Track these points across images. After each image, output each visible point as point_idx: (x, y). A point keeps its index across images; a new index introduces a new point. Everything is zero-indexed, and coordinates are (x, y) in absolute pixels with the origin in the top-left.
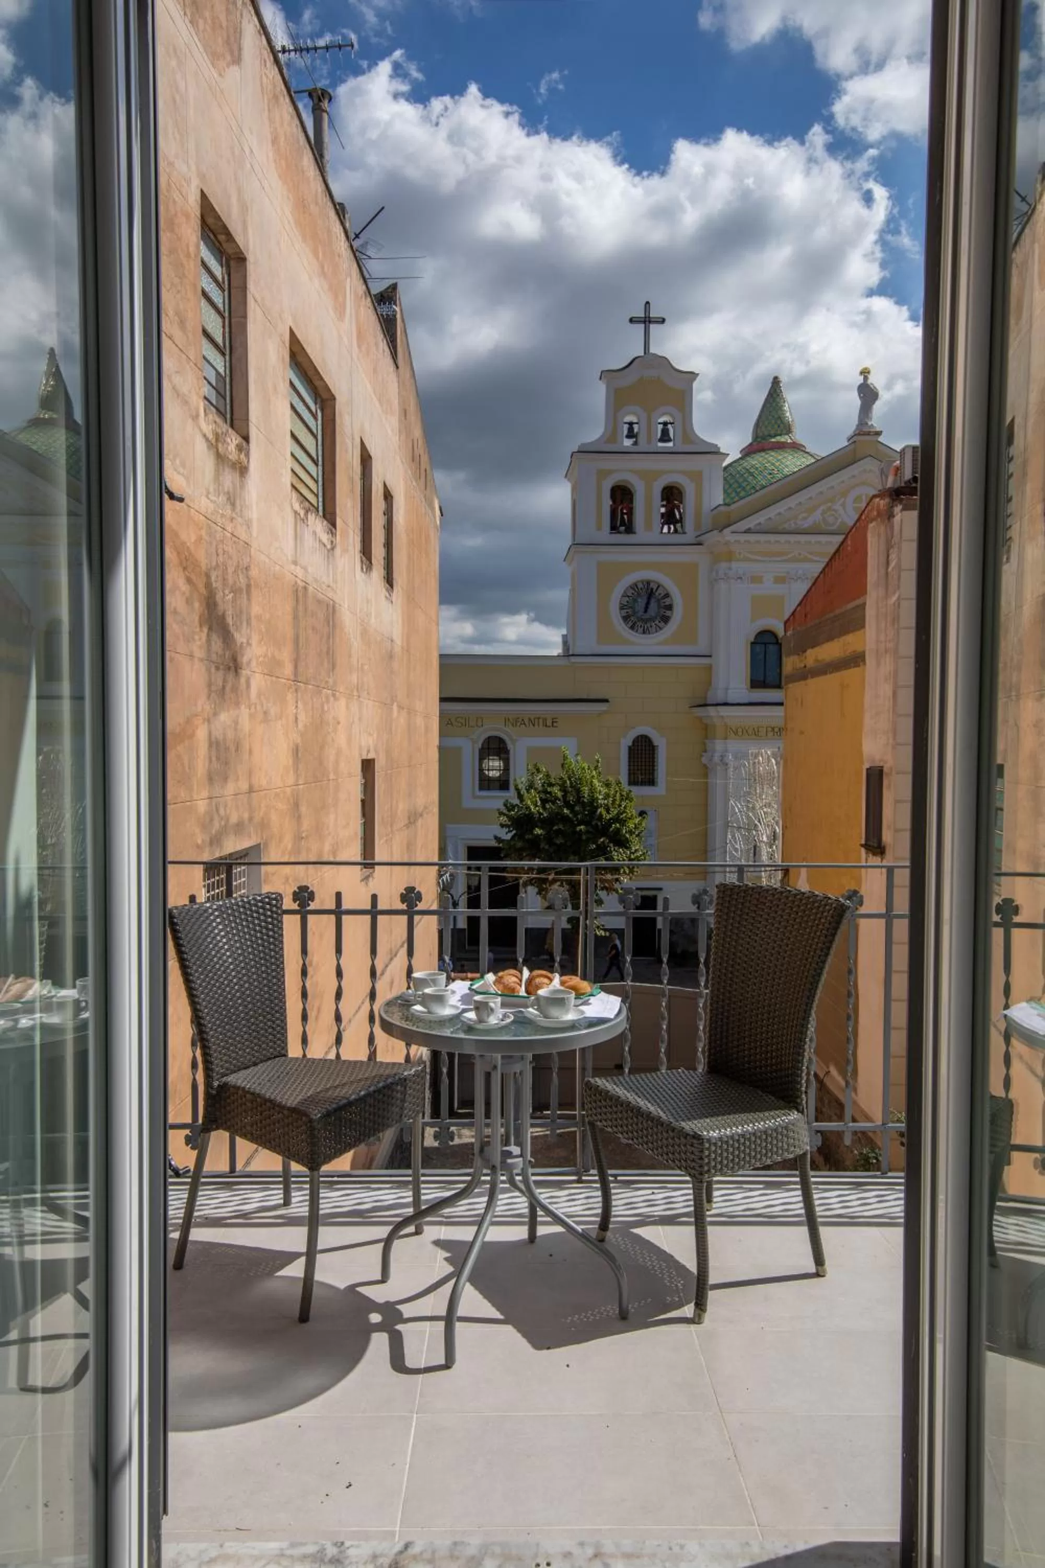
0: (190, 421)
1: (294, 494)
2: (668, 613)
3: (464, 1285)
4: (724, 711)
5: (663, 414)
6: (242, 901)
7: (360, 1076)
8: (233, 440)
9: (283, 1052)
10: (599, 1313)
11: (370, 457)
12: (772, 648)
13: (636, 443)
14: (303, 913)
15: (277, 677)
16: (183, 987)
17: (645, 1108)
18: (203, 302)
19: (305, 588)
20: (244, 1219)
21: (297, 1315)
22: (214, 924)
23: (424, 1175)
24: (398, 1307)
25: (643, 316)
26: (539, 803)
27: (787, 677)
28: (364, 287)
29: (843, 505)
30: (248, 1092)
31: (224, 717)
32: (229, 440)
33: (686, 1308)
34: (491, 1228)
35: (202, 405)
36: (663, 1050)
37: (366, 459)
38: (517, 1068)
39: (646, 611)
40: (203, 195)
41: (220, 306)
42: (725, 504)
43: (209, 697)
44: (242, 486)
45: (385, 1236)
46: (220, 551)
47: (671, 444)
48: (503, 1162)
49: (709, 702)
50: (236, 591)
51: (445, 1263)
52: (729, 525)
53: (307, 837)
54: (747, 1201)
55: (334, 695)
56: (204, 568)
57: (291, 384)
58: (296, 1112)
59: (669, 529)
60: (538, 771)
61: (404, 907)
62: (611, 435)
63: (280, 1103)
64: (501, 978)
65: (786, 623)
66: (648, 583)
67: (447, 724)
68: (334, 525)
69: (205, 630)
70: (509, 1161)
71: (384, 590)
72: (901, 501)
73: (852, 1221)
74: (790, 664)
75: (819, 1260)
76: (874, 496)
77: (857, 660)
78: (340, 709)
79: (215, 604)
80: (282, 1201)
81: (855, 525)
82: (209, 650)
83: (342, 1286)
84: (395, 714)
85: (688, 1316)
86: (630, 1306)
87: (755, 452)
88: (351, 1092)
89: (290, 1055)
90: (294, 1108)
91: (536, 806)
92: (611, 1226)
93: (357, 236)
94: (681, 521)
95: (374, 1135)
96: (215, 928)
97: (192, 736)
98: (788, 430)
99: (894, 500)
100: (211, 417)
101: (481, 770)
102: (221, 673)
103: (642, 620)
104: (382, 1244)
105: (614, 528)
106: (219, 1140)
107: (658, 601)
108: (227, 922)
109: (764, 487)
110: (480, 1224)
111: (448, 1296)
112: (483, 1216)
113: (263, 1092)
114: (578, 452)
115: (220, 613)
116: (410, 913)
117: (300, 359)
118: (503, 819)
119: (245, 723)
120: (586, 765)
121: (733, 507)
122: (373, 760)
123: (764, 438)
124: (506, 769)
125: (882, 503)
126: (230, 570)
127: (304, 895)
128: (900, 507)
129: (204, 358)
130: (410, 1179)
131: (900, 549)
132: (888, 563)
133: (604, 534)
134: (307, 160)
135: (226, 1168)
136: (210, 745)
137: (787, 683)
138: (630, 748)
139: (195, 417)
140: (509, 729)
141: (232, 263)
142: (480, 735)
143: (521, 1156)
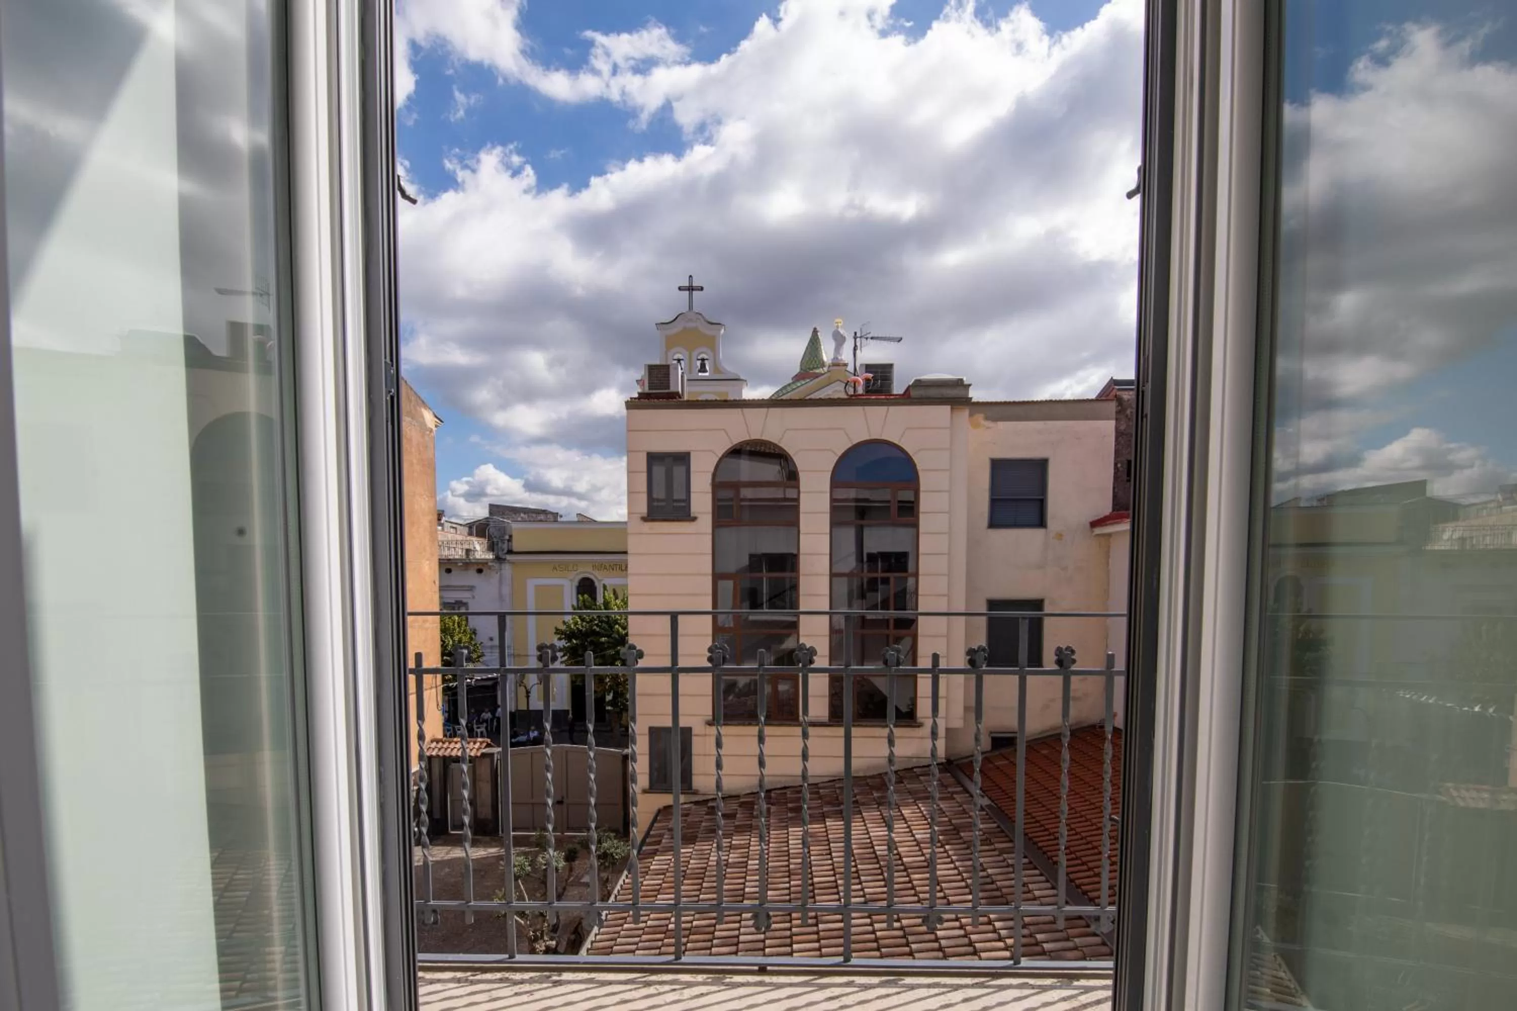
5: (702, 353)
25: (688, 285)
47: (707, 374)
87: (800, 379)
98: (822, 365)
123: (807, 370)
140: (596, 573)
142: (576, 577)
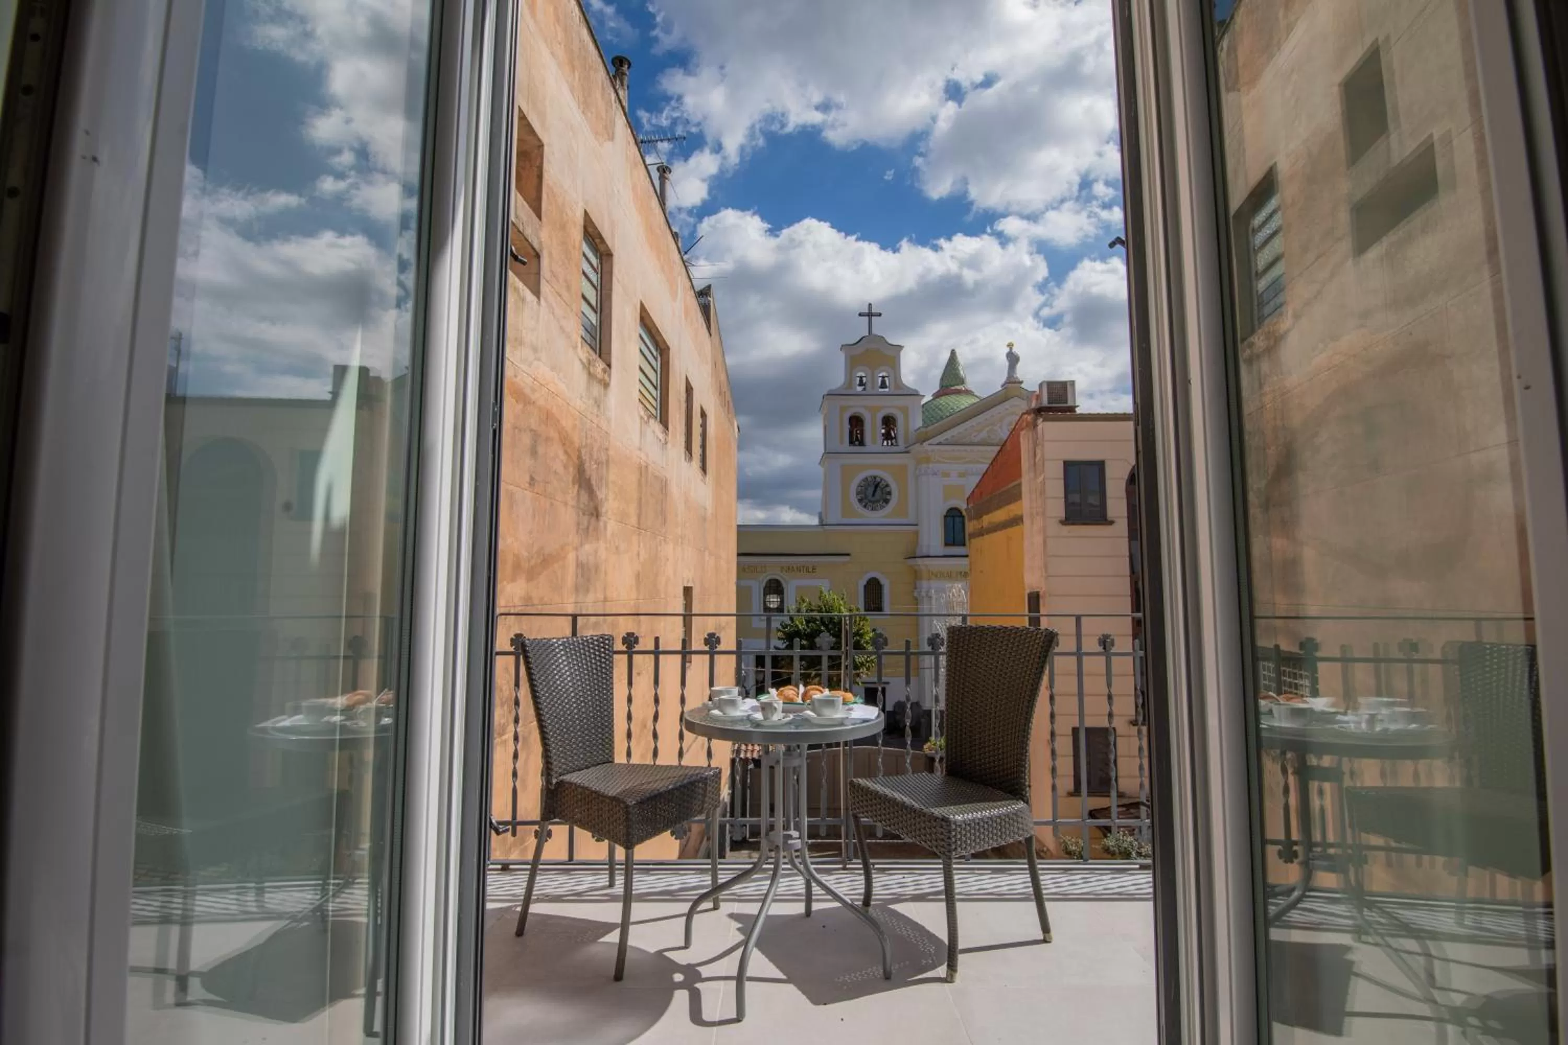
0: (571, 349)
1: (641, 406)
2: (888, 497)
3: (752, 950)
4: (928, 561)
5: (883, 371)
6: (582, 640)
7: (669, 775)
8: (600, 365)
9: (610, 759)
10: (866, 973)
11: (692, 388)
12: (958, 520)
13: (864, 389)
14: (630, 653)
15: (626, 524)
16: (531, 702)
17: (899, 799)
18: (583, 277)
19: (647, 467)
20: (578, 897)
21: (613, 973)
22: (559, 655)
23: (720, 864)
24: (698, 968)
26: (804, 623)
27: (970, 535)
28: (690, 284)
29: (1001, 427)
30: (579, 786)
31: (587, 547)
32: (597, 365)
33: (939, 969)
34: (773, 904)
35: (580, 340)
36: (908, 761)
37: (689, 390)
38: (796, 762)
39: (873, 495)
40: (586, 212)
41: (595, 282)
42: (923, 427)
43: (577, 532)
44: (605, 395)
45: (686, 911)
46: (589, 436)
47: (887, 390)
48: (785, 843)
49: (917, 554)
50: (598, 463)
51: (737, 933)
52: (928, 439)
53: (645, 636)
54: (979, 883)
55: (665, 541)
56: (577, 445)
57: (641, 336)
58: (616, 800)
59: (888, 443)
60: (804, 601)
61: (707, 648)
62: (849, 383)
63: (604, 793)
64: (782, 691)
65: (968, 499)
66: (875, 478)
67: (742, 571)
68: (667, 428)
69: (577, 486)
70: (790, 842)
71: (700, 474)
72: (1041, 416)
73: (1065, 898)
74: (970, 526)
75: (1046, 928)
76: (1023, 414)
77: (1017, 521)
78: (668, 549)
79: (584, 471)
80: (608, 883)
81: (1008, 438)
82: (578, 501)
83: (652, 950)
84: (707, 558)
85: (942, 976)
86: (892, 968)
87: (942, 396)
88: (661, 785)
89: (617, 761)
90: (614, 797)
91: (802, 625)
92: (872, 903)
93: (686, 253)
94: (895, 438)
95: (680, 823)
96: (559, 658)
97: (565, 558)
98: (962, 381)
99: (1036, 415)
100: (585, 348)
101: (765, 602)
102: (586, 518)
103: (870, 501)
104: (685, 918)
105: (851, 442)
106: (560, 832)
107: (882, 489)
108: (569, 655)
109: (947, 417)
110: (764, 901)
111: (739, 958)
112: (767, 895)
113: (591, 786)
114: (828, 395)
115: (588, 477)
116: (712, 653)
117: (648, 322)
118: (780, 634)
119: (603, 554)
120: (836, 597)
121: (930, 428)
122: (691, 588)
123: (947, 387)
124: (782, 602)
125: (1029, 418)
126: (595, 449)
127: (631, 640)
128: (1041, 420)
129: (583, 313)
130: (710, 866)
131: (1043, 446)
132: (1035, 455)
133: (846, 446)
134: (655, 203)
135: (565, 857)
136: (577, 566)
137: (970, 539)
138: (865, 587)
139: (575, 348)
140: (784, 574)
141: (604, 258)
142: (764, 578)
143: (799, 838)
